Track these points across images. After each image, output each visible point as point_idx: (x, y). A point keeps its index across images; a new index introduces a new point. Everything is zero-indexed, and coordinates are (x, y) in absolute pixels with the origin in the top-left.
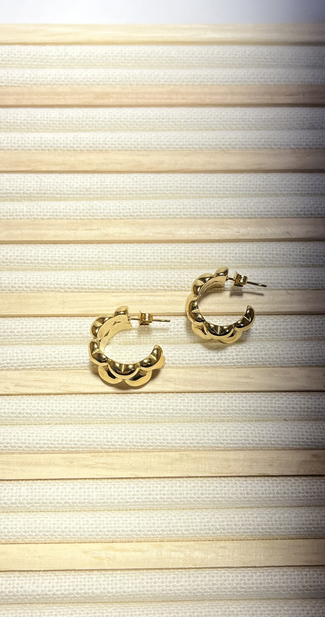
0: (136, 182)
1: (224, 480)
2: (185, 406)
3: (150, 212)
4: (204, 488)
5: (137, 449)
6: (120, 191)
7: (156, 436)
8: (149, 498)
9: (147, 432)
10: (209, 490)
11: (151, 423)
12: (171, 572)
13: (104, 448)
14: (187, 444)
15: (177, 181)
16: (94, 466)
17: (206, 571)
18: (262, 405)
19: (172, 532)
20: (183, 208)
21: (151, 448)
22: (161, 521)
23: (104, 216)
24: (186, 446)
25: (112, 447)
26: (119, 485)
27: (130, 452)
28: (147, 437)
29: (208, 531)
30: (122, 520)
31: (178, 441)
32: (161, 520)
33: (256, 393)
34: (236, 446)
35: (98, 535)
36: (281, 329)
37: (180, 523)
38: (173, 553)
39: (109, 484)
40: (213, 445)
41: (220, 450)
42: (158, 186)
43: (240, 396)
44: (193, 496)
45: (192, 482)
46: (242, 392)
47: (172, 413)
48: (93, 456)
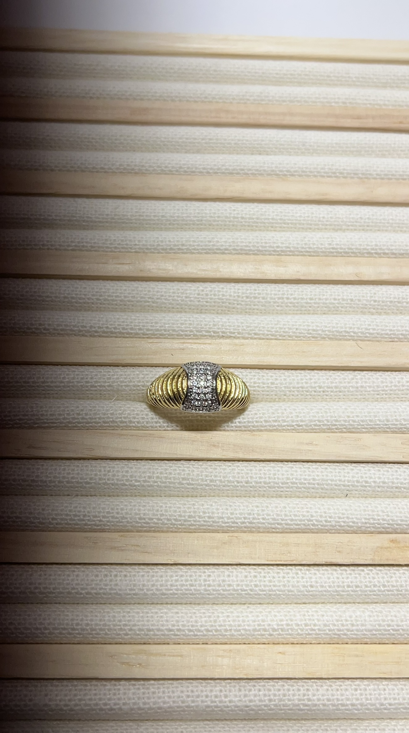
0: (178, 210)
1: (283, 569)
2: (234, 477)
3: (194, 246)
4: (259, 578)
5: (175, 528)
6: (158, 220)
7: (199, 513)
8: (191, 590)
9: (189, 508)
10: (265, 581)
11: (192, 497)
12: (218, 683)
13: (136, 527)
14: (237, 523)
15: (226, 210)
16: (123, 548)
17: (260, 682)
18: (328, 478)
19: (218, 633)
20: (233, 242)
21: (193, 527)
22: (205, 619)
23: (140, 248)
24: (237, 527)
25: (145, 525)
26: (153, 572)
27: (167, 532)
28: (188, 514)
29: (263, 633)
30: (157, 617)
31: (226, 520)
32: (205, 617)
33: (321, 464)
34: (297, 527)
35: (127, 634)
36: (350, 386)
37: (229, 621)
38: (220, 659)
39: (141, 571)
40: (269, 526)
41: (277, 532)
42: (204, 215)
43: (301, 466)
44: (245, 588)
45: (243, 571)
46: (303, 462)
47: (220, 486)
48: (122, 536)
